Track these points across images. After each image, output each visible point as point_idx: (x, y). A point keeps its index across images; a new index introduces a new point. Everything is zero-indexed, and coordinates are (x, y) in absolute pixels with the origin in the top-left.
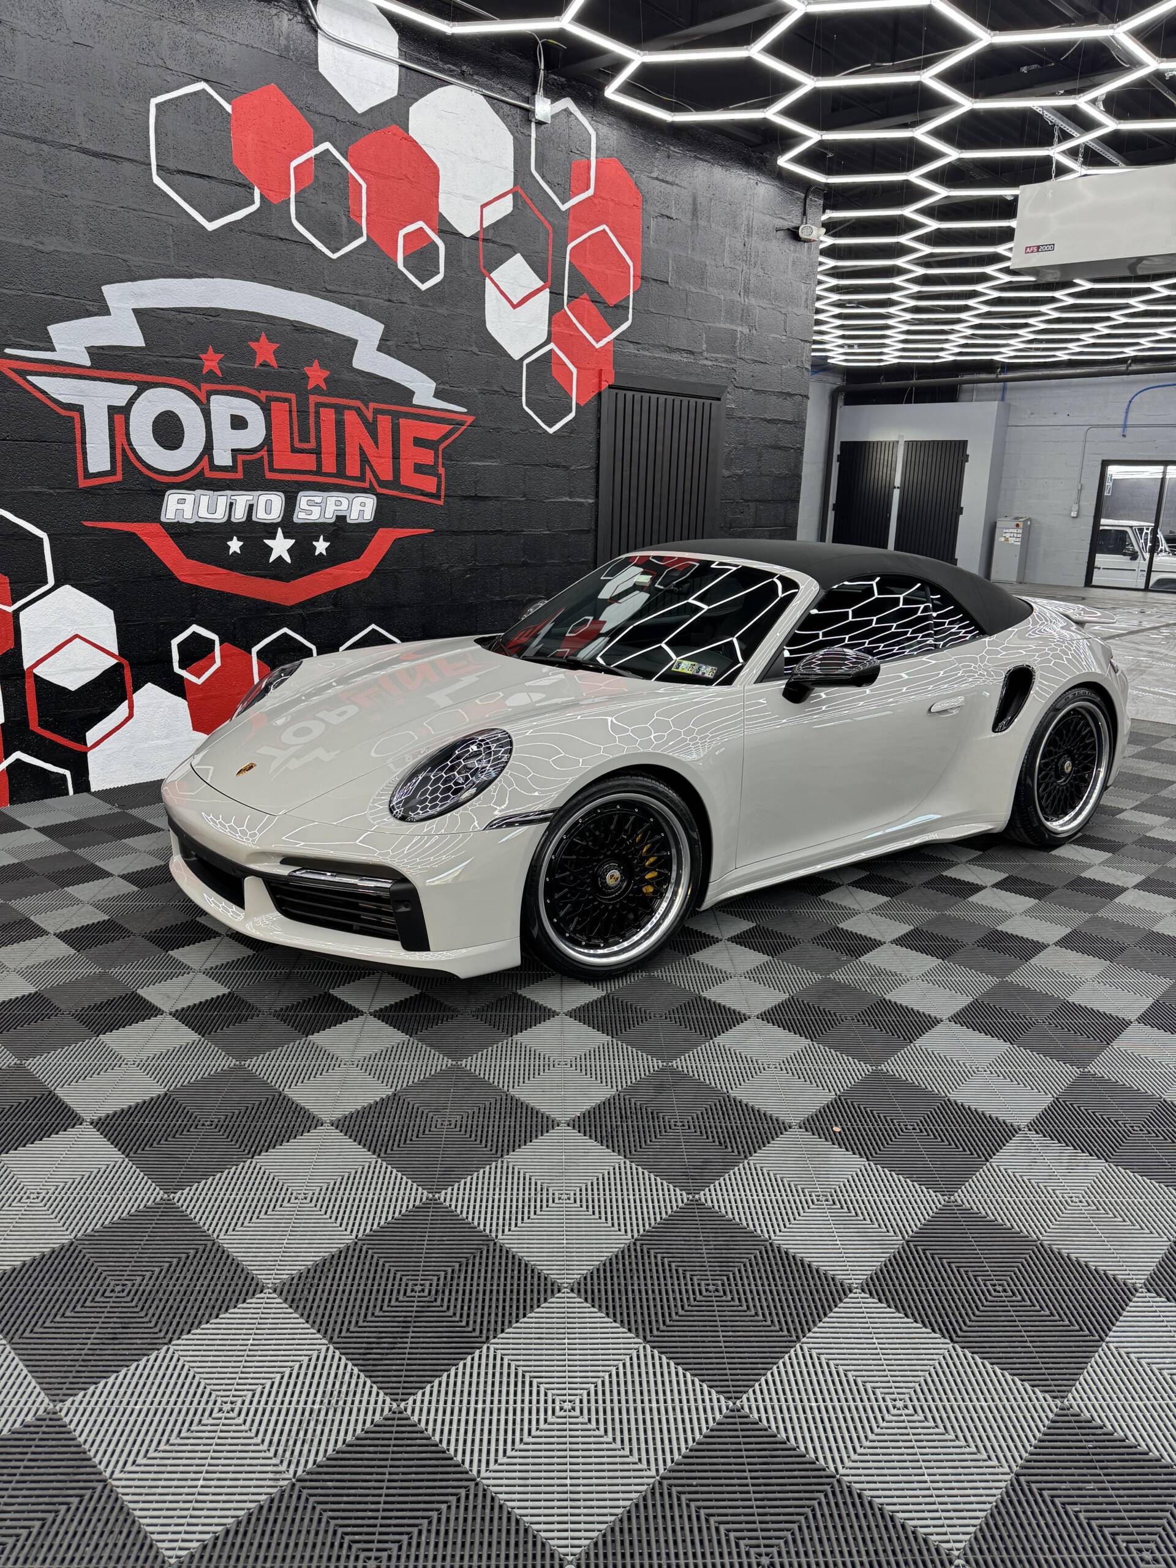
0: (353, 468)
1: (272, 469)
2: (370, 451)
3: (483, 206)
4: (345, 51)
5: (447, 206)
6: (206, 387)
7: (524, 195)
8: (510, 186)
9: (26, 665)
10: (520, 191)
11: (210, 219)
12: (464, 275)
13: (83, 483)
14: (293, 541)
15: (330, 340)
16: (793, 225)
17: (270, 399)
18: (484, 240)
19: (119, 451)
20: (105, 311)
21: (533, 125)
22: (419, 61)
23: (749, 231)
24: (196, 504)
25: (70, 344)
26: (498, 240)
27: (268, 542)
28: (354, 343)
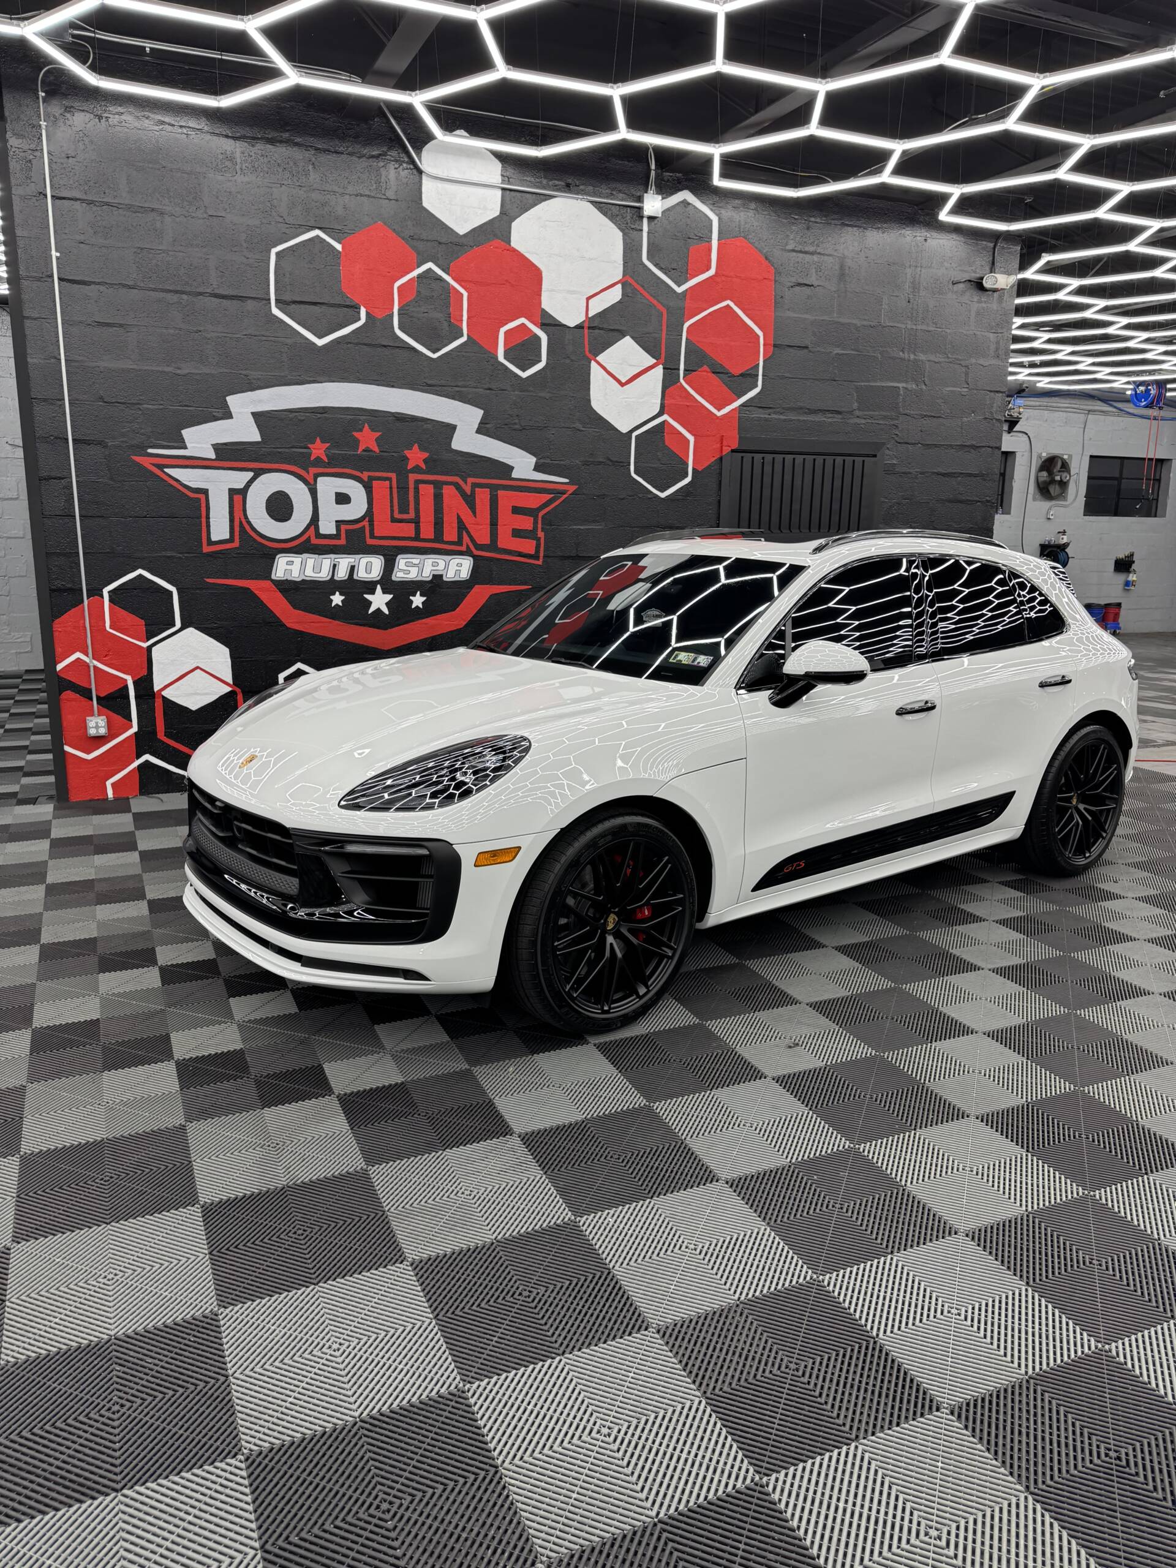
0: (450, 534)
1: (372, 536)
2: (468, 519)
3: (588, 299)
4: (448, 186)
5: (549, 303)
6: (313, 470)
7: (634, 284)
8: (620, 277)
9: (156, 688)
10: (630, 280)
11: (321, 337)
12: (568, 361)
13: (206, 549)
14: (391, 596)
15: (428, 426)
16: (978, 275)
17: (371, 479)
19: (237, 524)
20: (228, 415)
21: (645, 221)
22: (523, 182)
23: (915, 288)
24: (303, 566)
25: (199, 443)
26: (605, 326)
27: (368, 597)
28: (453, 428)
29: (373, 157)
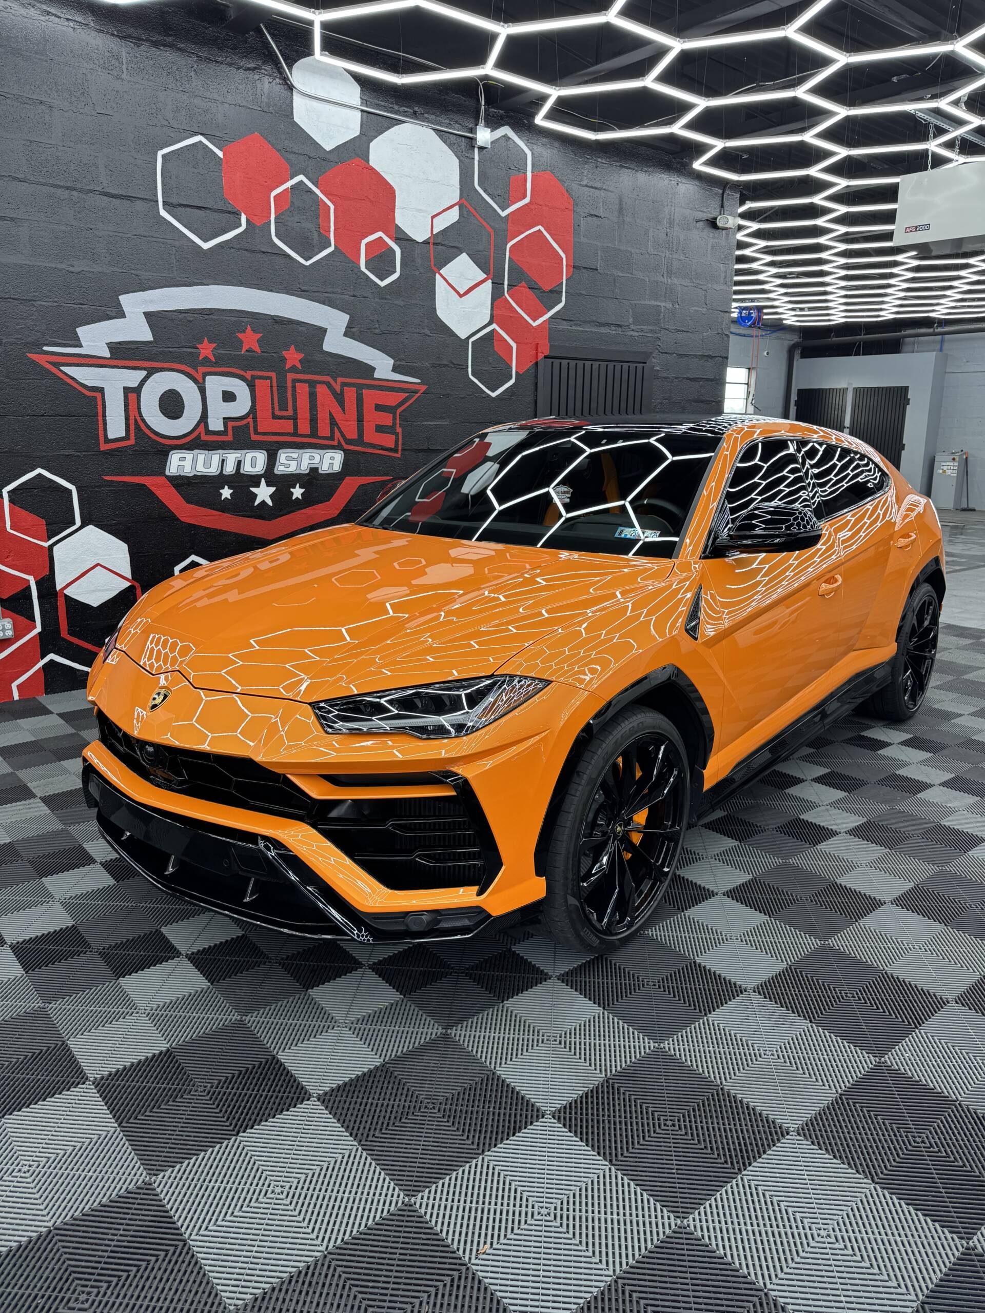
0: (324, 429)
1: (256, 433)
2: (339, 416)
3: (433, 217)
4: (316, 104)
5: (401, 219)
6: (202, 369)
7: (468, 206)
8: (457, 199)
9: (59, 587)
10: (466, 203)
11: (206, 240)
12: (417, 273)
13: (103, 447)
14: (274, 489)
15: (304, 329)
16: (712, 216)
17: (253, 377)
18: (434, 244)
19: (132, 422)
20: (122, 315)
21: (476, 150)
22: (378, 106)
23: (671, 223)
24: (195, 461)
25: (94, 341)
26: (446, 243)
27: (253, 490)
28: (324, 331)
29: (249, 69)
